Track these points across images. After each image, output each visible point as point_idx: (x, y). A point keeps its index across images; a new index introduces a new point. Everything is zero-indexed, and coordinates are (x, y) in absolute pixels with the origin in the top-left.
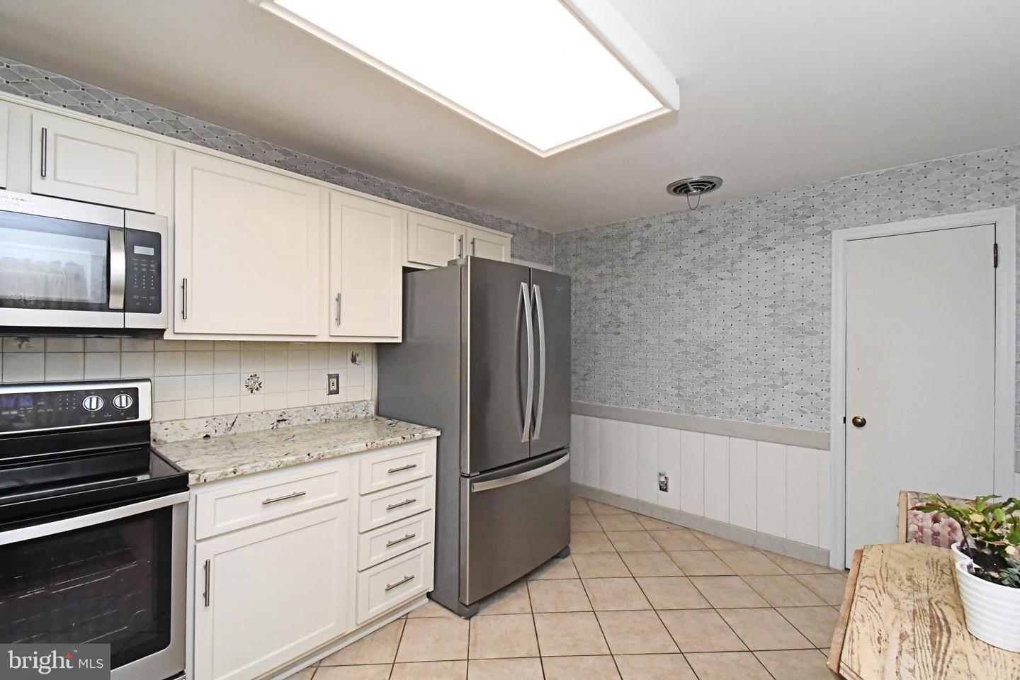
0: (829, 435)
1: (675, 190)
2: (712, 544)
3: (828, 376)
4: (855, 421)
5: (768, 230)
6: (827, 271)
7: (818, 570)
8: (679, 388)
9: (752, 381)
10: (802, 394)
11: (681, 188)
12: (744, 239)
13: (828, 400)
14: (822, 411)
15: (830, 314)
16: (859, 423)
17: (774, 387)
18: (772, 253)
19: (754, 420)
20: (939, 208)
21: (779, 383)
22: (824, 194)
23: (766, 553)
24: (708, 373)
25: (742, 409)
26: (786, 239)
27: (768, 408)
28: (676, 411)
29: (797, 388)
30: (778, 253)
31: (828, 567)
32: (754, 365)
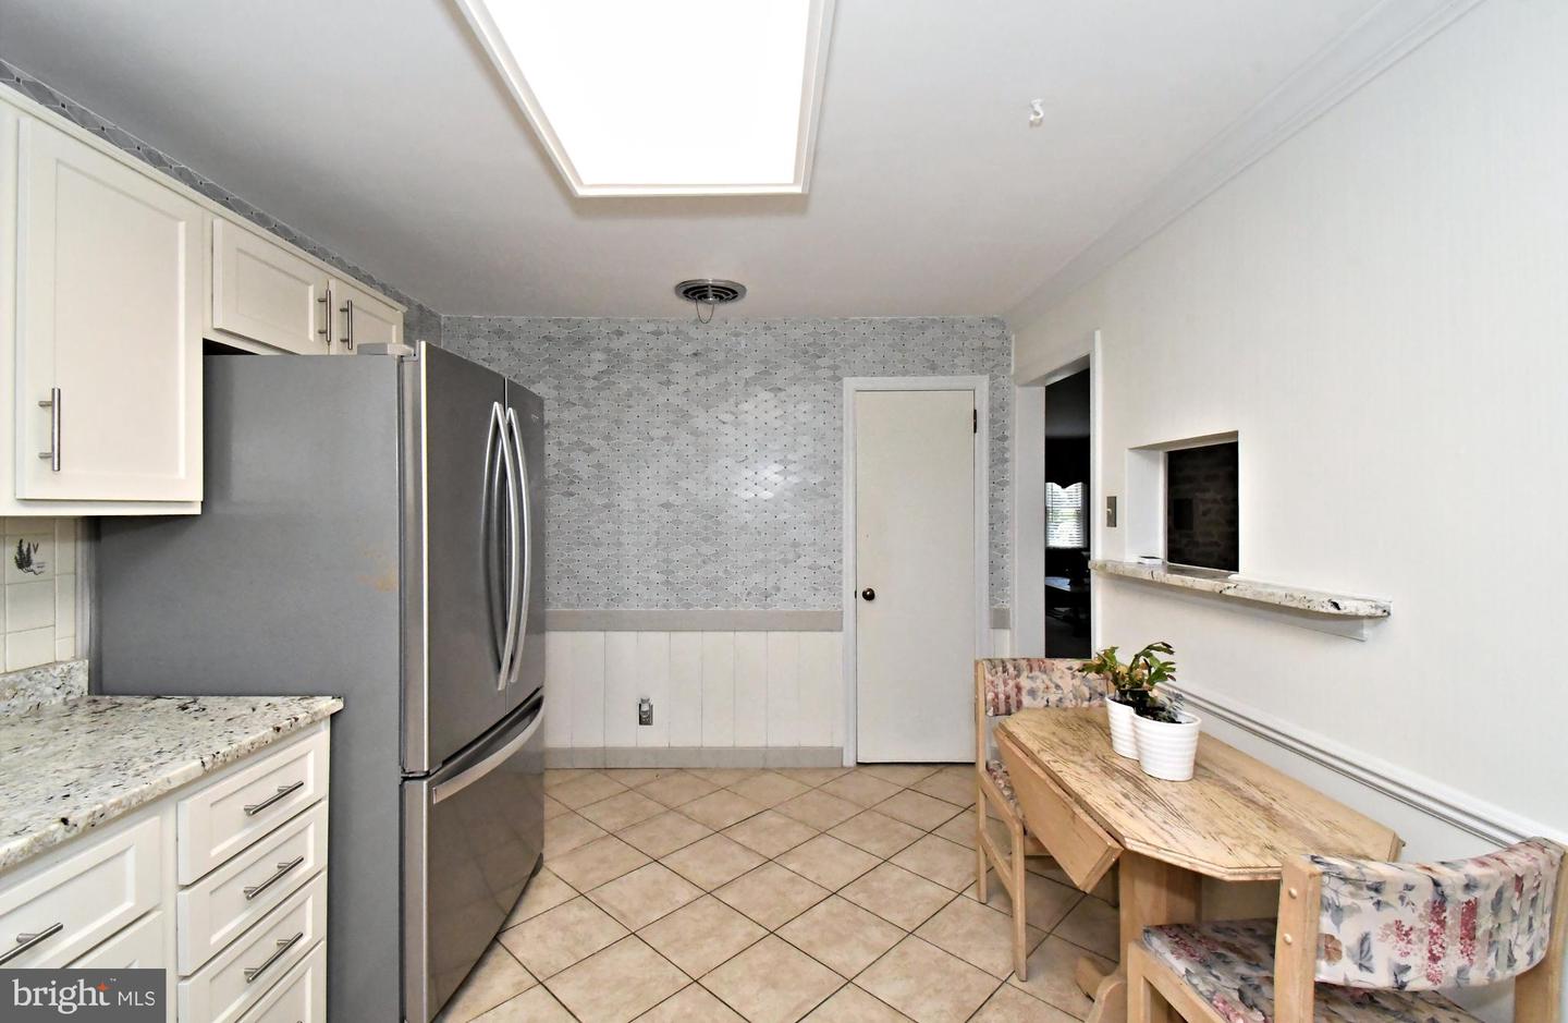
0: (842, 613)
1: (686, 292)
2: (723, 780)
3: (840, 545)
4: (864, 594)
5: (778, 366)
6: (838, 423)
7: (837, 774)
8: (668, 572)
9: (761, 556)
10: (814, 568)
11: (695, 292)
12: (748, 373)
13: (840, 572)
14: (834, 588)
15: (842, 472)
16: (869, 596)
17: (785, 562)
18: (782, 395)
19: (764, 607)
20: (933, 368)
21: (791, 556)
22: (834, 334)
23: (780, 771)
24: (707, 549)
25: (749, 593)
26: (795, 380)
27: (778, 589)
28: (664, 606)
29: (809, 561)
30: (789, 396)
31: (842, 767)
32: (763, 534)
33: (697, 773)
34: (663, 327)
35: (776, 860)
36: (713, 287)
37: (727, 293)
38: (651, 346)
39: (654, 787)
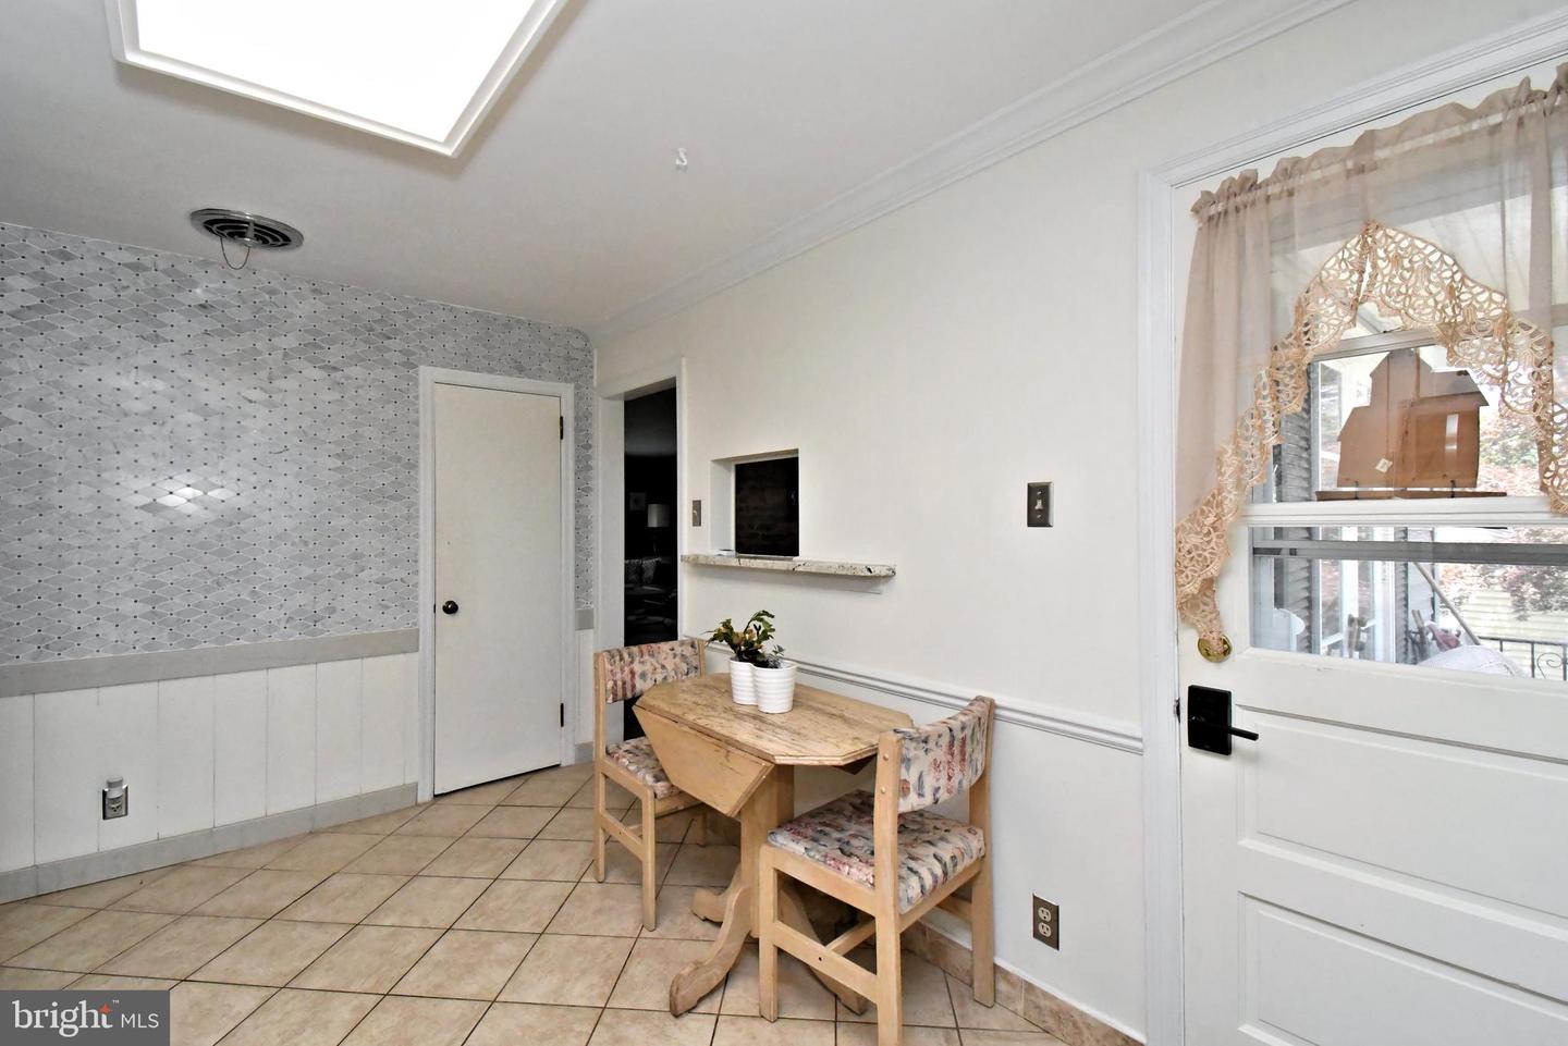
0: (418, 630)
1: (208, 223)
3: (416, 554)
4: (446, 610)
5: (332, 341)
6: (413, 416)
7: (412, 813)
8: (154, 601)
9: (307, 571)
10: (382, 582)
11: (225, 226)
12: (291, 342)
13: (416, 585)
14: (407, 602)
15: (417, 473)
16: (451, 608)
17: (343, 577)
18: (337, 375)
19: (313, 634)
21: (351, 570)
22: (408, 314)
23: (336, 829)
24: (227, 567)
25: (290, 618)
26: (357, 360)
27: (333, 610)
28: (146, 647)
29: (376, 574)
30: (348, 378)
31: (417, 805)
32: (311, 545)
33: (211, 862)
34: (147, 261)
35: (364, 922)
36: (256, 225)
37: (273, 236)
38: (124, 283)
39: (142, 898)
